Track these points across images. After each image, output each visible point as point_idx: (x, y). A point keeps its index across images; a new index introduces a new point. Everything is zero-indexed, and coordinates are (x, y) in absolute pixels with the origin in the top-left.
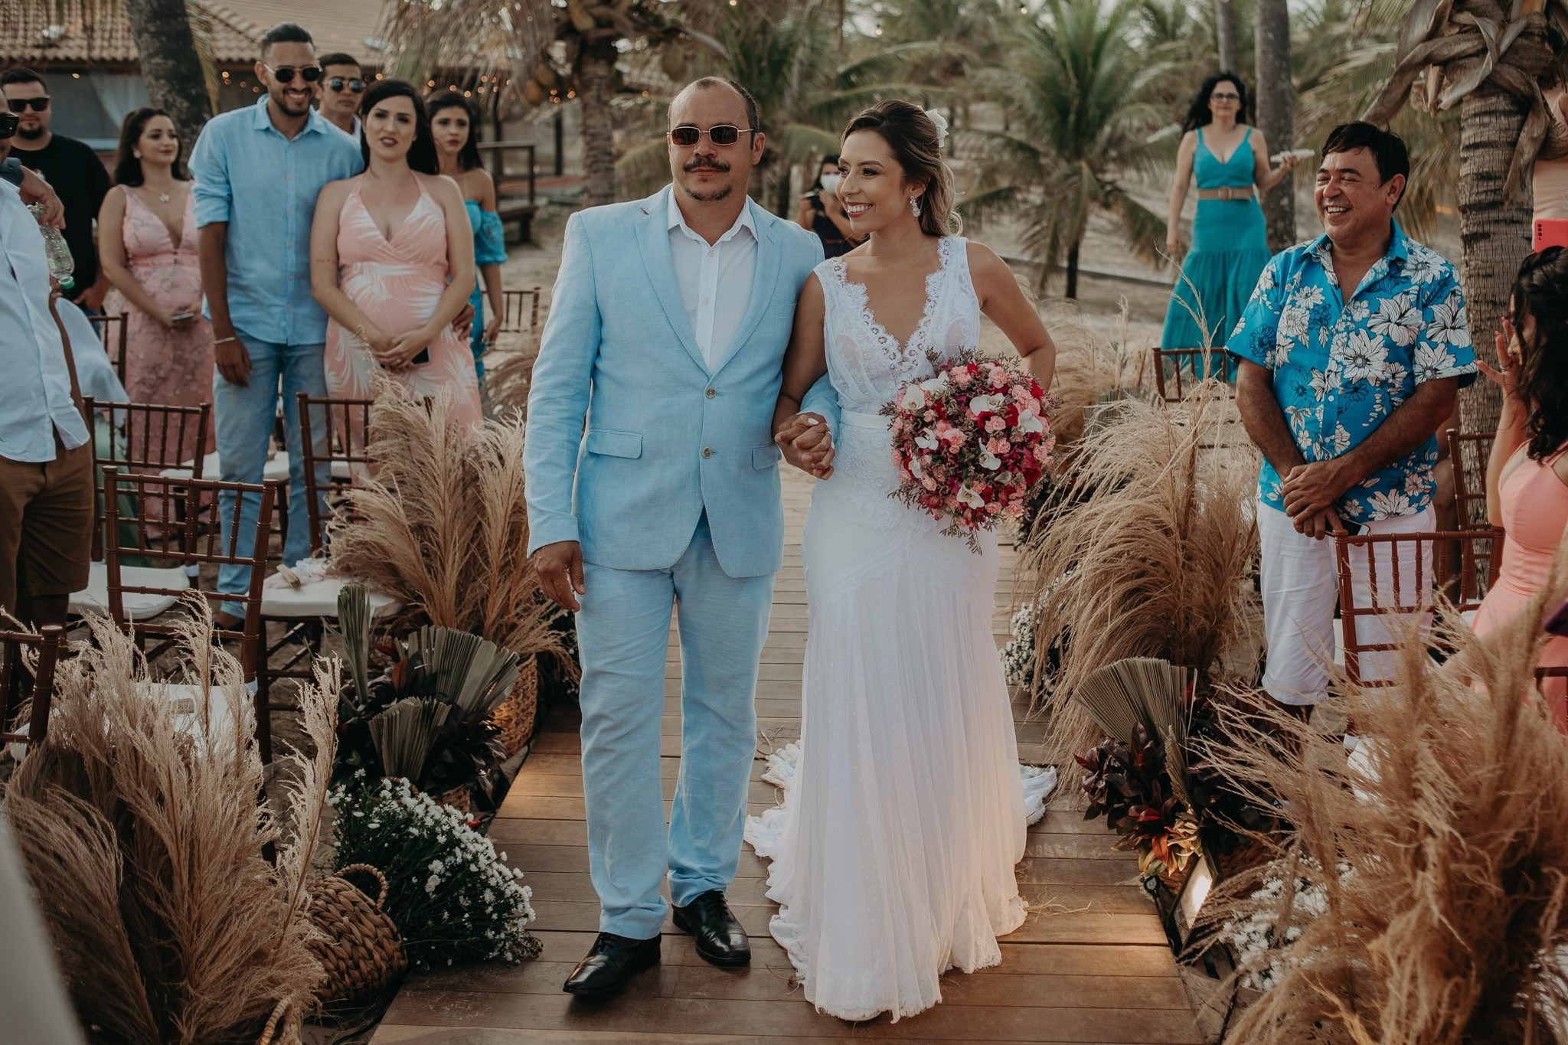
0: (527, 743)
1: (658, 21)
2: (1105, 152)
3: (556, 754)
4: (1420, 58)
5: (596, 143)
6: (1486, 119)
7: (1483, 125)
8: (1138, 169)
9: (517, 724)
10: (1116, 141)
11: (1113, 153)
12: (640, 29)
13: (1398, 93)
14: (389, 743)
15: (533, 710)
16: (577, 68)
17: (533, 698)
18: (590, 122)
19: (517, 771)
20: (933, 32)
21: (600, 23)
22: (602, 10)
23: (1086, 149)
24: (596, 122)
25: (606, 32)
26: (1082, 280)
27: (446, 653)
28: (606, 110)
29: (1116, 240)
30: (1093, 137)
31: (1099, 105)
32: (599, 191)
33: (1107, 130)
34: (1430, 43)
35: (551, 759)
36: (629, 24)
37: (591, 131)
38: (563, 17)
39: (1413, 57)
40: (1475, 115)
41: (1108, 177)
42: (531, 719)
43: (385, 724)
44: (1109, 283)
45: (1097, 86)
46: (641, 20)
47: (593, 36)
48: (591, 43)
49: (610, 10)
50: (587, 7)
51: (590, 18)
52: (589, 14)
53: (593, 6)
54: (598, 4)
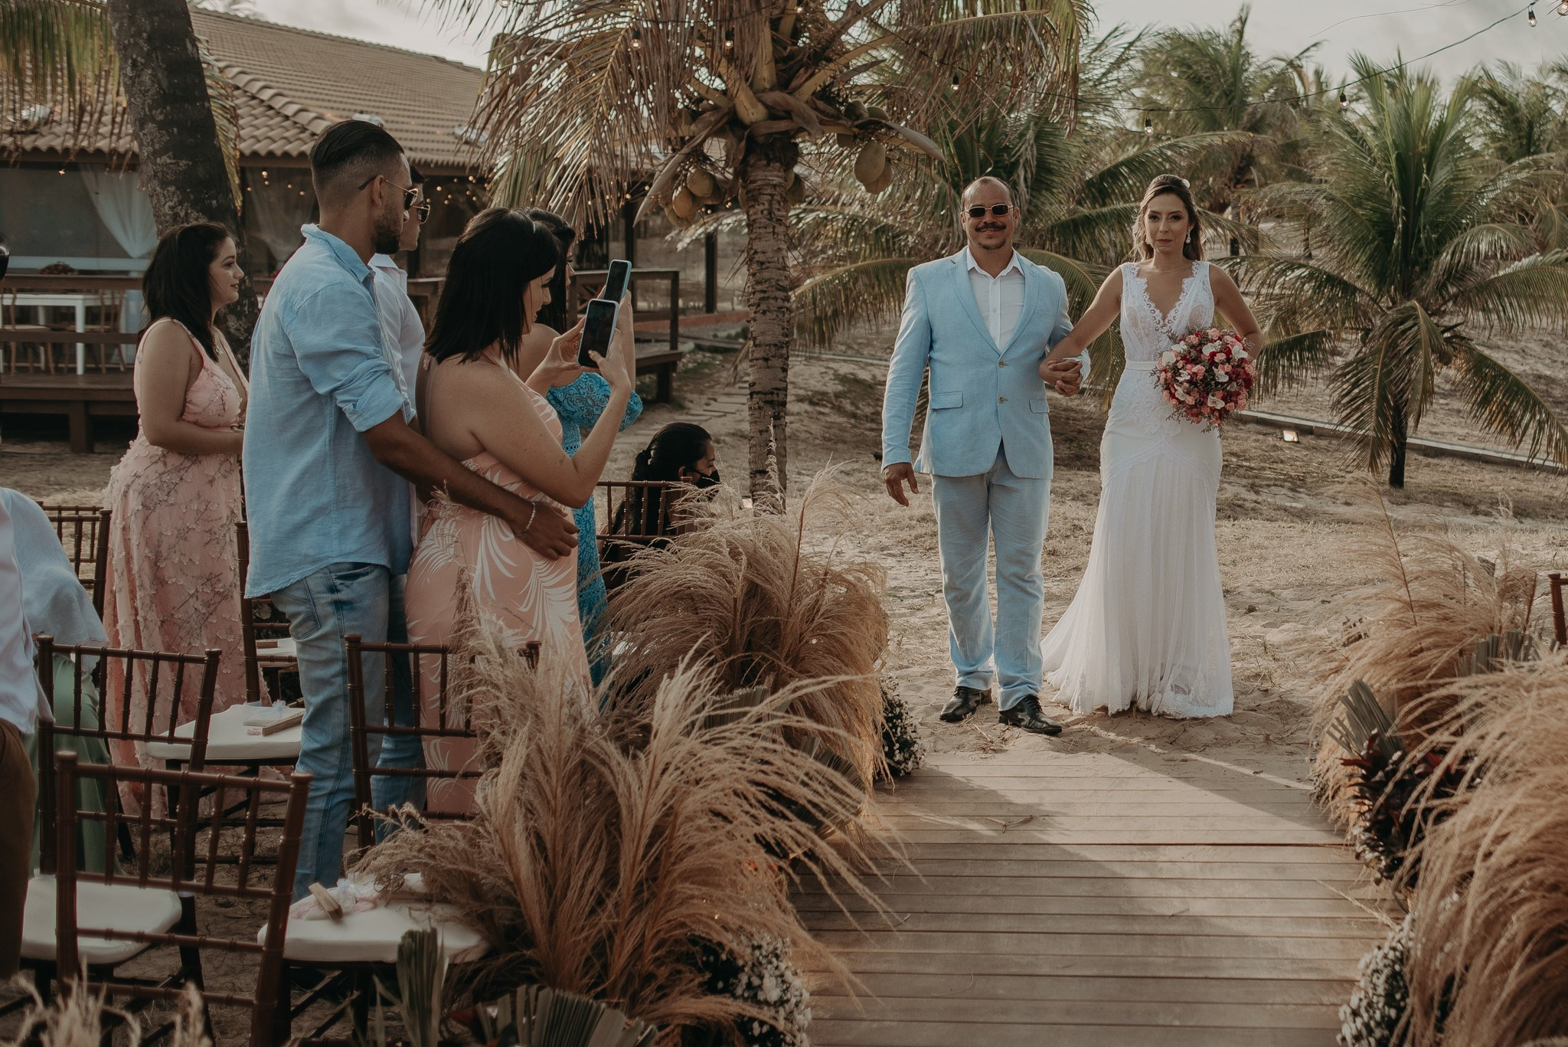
1: (853, 111)
2: (1441, 287)
5: (766, 275)
8: (1485, 310)
10: (1457, 274)
11: (1453, 290)
12: (829, 120)
16: (742, 173)
18: (758, 246)
20: (1214, 125)
21: (774, 113)
22: (777, 96)
23: (1417, 283)
24: (766, 244)
25: (783, 125)
26: (1411, 457)
28: (780, 229)
29: (1456, 404)
30: (1426, 268)
31: (1435, 226)
32: (769, 339)
33: (1446, 257)
36: (813, 114)
37: (759, 257)
38: (723, 102)
41: (1447, 321)
44: (1446, 463)
45: (1431, 201)
46: (829, 109)
47: (764, 131)
48: (761, 140)
49: (788, 97)
50: (757, 93)
51: (760, 107)
52: (760, 100)
53: (764, 91)
54: (772, 89)
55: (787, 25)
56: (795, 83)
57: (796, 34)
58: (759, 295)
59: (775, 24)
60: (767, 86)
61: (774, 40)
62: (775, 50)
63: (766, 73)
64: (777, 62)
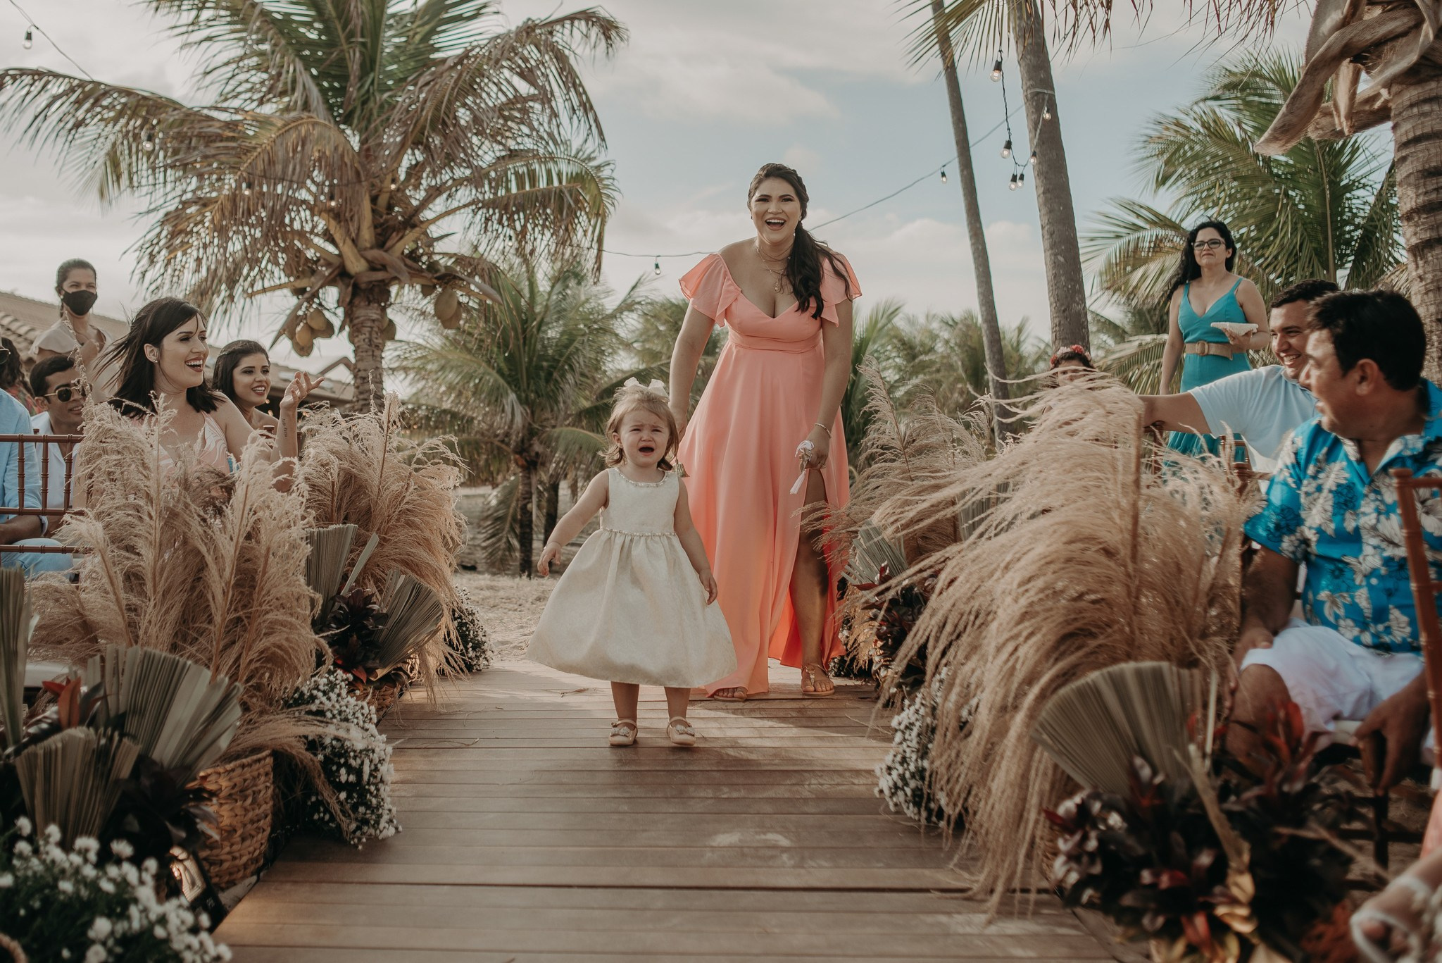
0: (257, 872)
3: (295, 882)
4: (1336, 49)
6: (1426, 108)
7: (1423, 114)
9: (243, 839)
13: (1310, 94)
14: (47, 795)
15: (266, 823)
17: (267, 807)
19: (239, 900)
21: (373, 266)
22: (376, 253)
25: (380, 275)
27: (141, 682)
34: (1347, 30)
35: (288, 887)
38: (335, 260)
39: (1328, 48)
40: (1412, 106)
42: (262, 837)
43: (40, 761)
46: (415, 266)
47: (365, 279)
48: (363, 286)
49: (384, 254)
50: (361, 251)
51: (363, 262)
52: (362, 256)
53: (365, 249)
54: (372, 248)
55: (383, 200)
56: (389, 244)
57: (390, 208)
58: (362, 402)
59: (374, 200)
60: (368, 245)
61: (373, 211)
62: (374, 219)
63: (367, 235)
64: (375, 227)
